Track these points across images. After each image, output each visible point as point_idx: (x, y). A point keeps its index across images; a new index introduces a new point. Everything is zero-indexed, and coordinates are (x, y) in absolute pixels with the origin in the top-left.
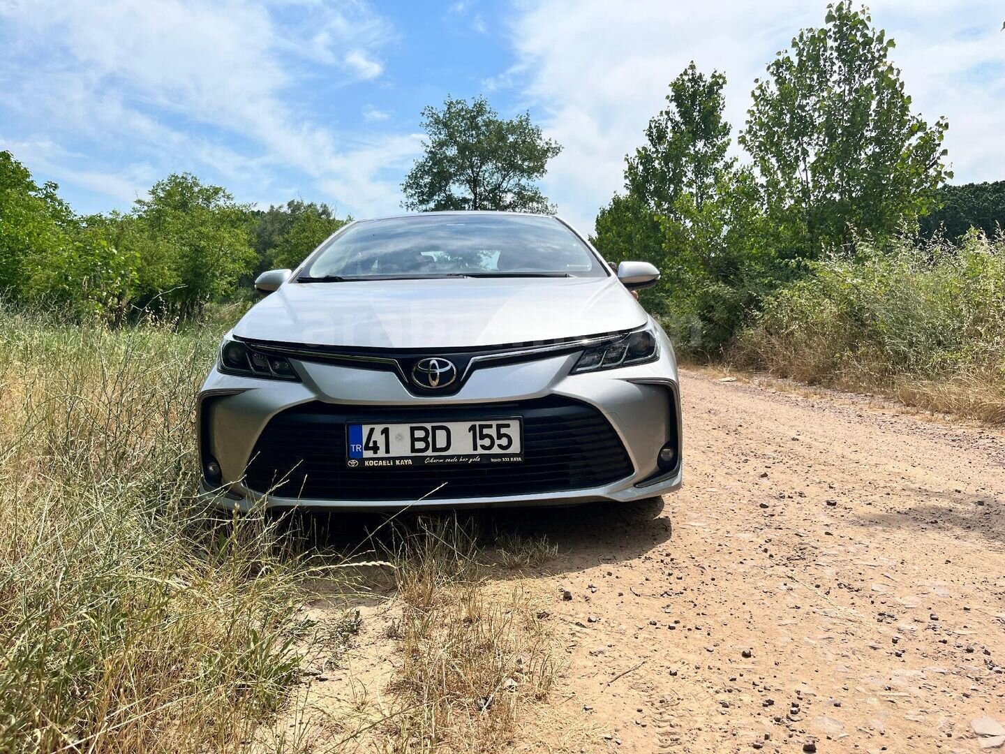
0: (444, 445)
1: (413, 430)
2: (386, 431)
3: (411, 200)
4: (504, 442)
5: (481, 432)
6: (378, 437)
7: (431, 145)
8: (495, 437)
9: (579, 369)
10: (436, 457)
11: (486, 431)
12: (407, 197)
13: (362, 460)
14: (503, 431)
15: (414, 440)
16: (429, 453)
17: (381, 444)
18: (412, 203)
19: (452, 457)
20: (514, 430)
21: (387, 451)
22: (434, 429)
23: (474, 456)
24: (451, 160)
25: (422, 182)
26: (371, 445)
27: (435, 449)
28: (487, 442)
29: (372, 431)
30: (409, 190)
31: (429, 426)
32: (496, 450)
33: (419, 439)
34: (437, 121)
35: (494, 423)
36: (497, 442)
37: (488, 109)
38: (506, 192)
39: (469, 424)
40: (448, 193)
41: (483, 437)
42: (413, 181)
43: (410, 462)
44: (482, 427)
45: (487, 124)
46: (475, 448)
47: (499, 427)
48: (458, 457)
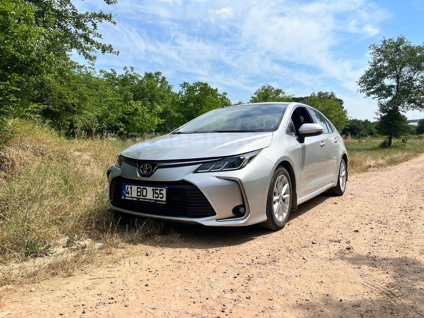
0: (145, 195)
1: (138, 188)
2: (131, 188)
3: (363, 88)
4: (161, 196)
5: (155, 191)
6: (129, 190)
7: (373, 62)
8: (159, 194)
9: (199, 171)
10: (143, 199)
11: (157, 191)
12: (361, 87)
13: (125, 197)
14: (161, 192)
15: (138, 192)
16: (141, 197)
17: (130, 192)
18: (363, 90)
19: (146, 199)
20: (164, 192)
21: (131, 195)
22: (143, 189)
23: (152, 200)
24: (386, 68)
25: (368, 80)
26: (128, 192)
27: (143, 196)
28: (156, 195)
29: (128, 187)
30: (361, 84)
31: (142, 187)
32: (159, 199)
33: (139, 192)
34: (378, 50)
35: (159, 189)
36: (160, 196)
37: (406, 41)
38: (416, 81)
39: (153, 188)
40: (382, 84)
41: (156, 193)
42: (363, 80)
43: (136, 199)
44: (156, 190)
45: (405, 49)
46: (153, 197)
47: (160, 190)
48: (148, 199)
